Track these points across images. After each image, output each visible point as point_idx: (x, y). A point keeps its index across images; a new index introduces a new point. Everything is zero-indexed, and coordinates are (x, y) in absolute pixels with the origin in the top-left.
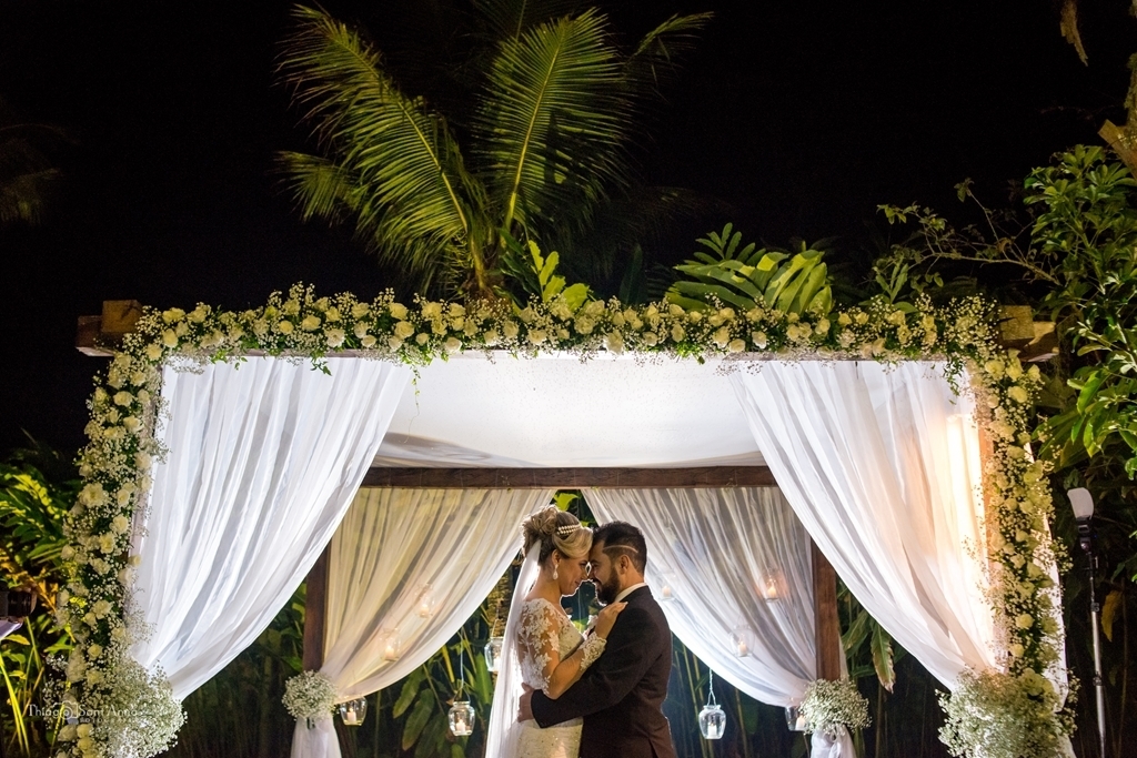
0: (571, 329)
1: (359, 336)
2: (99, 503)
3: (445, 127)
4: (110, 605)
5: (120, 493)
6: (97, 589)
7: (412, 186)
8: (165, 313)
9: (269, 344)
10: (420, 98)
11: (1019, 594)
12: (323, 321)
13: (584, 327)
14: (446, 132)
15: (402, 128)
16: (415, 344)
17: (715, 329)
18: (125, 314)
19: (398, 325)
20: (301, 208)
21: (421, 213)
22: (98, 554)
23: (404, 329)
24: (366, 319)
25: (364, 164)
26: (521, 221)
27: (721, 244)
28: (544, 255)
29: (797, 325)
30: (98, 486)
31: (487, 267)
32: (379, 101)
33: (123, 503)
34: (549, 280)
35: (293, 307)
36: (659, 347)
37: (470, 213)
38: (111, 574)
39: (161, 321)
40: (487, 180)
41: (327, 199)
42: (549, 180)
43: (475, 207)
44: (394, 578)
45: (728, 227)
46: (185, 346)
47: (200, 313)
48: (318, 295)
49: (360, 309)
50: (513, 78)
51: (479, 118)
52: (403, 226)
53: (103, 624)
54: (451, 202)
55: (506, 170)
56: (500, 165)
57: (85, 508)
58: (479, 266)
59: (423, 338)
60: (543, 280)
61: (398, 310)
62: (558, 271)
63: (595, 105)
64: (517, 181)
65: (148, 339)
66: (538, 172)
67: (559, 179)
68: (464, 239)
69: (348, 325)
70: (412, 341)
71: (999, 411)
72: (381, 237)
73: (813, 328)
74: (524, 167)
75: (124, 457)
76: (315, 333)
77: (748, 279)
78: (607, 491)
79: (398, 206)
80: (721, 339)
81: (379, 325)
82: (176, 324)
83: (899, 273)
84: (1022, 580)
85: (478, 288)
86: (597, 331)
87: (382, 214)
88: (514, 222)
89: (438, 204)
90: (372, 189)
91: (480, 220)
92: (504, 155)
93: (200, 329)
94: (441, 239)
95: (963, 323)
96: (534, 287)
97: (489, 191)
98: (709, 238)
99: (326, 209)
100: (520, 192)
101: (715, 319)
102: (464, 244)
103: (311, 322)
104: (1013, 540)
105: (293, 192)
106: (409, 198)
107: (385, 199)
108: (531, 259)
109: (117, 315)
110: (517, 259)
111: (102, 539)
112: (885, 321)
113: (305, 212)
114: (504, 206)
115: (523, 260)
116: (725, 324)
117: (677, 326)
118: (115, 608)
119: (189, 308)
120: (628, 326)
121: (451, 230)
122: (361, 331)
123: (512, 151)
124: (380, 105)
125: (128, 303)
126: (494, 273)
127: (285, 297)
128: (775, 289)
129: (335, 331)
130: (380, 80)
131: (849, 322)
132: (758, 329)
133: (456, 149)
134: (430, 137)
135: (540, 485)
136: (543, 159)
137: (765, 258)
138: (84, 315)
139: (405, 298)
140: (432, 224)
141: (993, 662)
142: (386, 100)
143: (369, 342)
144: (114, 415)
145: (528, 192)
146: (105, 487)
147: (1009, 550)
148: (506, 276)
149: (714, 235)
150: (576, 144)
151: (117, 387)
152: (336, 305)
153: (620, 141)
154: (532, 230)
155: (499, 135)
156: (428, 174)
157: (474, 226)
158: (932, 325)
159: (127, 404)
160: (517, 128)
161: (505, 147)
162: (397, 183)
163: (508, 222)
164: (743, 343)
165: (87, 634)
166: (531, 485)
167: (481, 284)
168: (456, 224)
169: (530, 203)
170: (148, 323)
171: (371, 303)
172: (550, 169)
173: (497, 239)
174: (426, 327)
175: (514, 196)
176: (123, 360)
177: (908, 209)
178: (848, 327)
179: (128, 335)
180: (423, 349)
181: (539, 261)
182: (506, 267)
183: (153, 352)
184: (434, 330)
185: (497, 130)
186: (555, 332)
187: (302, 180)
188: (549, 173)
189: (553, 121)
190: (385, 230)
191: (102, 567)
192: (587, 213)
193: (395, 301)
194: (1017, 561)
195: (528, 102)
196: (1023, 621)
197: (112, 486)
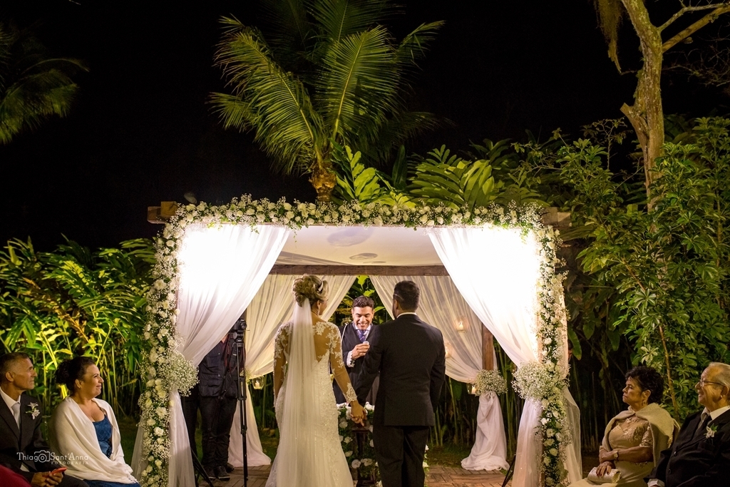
0: (360, 215)
1: (271, 217)
2: (162, 288)
3: (302, 87)
4: (167, 330)
5: (171, 284)
6: (162, 324)
7: (284, 116)
8: (187, 206)
9: (232, 221)
10: (289, 72)
11: (546, 329)
12: (256, 211)
13: (366, 214)
14: (303, 91)
15: (280, 87)
16: (295, 221)
17: (421, 216)
18: (171, 208)
19: (288, 213)
20: (223, 122)
21: (290, 129)
22: (162, 309)
23: (290, 215)
24: (274, 210)
25: (260, 104)
26: (341, 133)
27: (440, 154)
28: (353, 153)
29: (456, 214)
30: (162, 281)
31: (323, 158)
32: (268, 72)
33: (172, 288)
34: (356, 165)
35: (242, 204)
36: (398, 223)
37: (315, 132)
38: (168, 318)
39: (185, 210)
40: (323, 114)
41: (238, 117)
42: (356, 113)
43: (317, 129)
44: (277, 320)
45: (444, 147)
46: (196, 221)
47: (202, 206)
48: (253, 199)
49: (271, 206)
50: (337, 61)
51: (320, 82)
52: (280, 136)
53: (165, 339)
54: (305, 124)
55: (333, 108)
56: (330, 105)
57: (156, 290)
58: (319, 158)
59: (298, 219)
60: (352, 165)
61: (287, 206)
62: (361, 161)
63: (380, 75)
64: (339, 113)
65: (181, 218)
66: (350, 109)
67: (362, 113)
68: (311, 143)
69: (266, 213)
70: (293, 220)
71: (543, 251)
72: (268, 143)
73: (463, 215)
74: (343, 106)
75: (172, 269)
76: (252, 216)
77: (453, 173)
78: (382, 277)
79: (277, 126)
80: (424, 220)
81: (279, 213)
82: (192, 211)
83: (522, 174)
84: (548, 324)
85: (318, 168)
86: (371, 216)
87: (269, 130)
88: (338, 134)
89: (298, 126)
90: (264, 117)
91: (320, 136)
92: (333, 100)
93: (203, 214)
94: (299, 143)
95: (528, 214)
96: (348, 168)
97: (325, 119)
98: (434, 152)
99: (238, 122)
100: (341, 119)
101: (422, 211)
102: (311, 145)
103: (250, 212)
104: (545, 307)
105: (219, 113)
106: (283, 122)
107: (270, 123)
108: (346, 154)
109: (168, 208)
110: (339, 154)
111: (163, 303)
112: (495, 213)
113: (226, 124)
114: (332, 127)
115: (341, 155)
116: (426, 213)
117: (405, 214)
118: (169, 332)
119: (197, 204)
120: (384, 214)
121: (304, 138)
122: (272, 215)
123: (336, 98)
124: (269, 74)
125: (172, 202)
126: (327, 161)
127: (239, 200)
128: (466, 178)
129: (261, 215)
130: (269, 63)
131: (479, 213)
132: (440, 216)
133: (308, 100)
134: (295, 92)
135: (349, 274)
136: (353, 102)
137: (460, 163)
138: (151, 206)
139: (290, 201)
140: (295, 136)
141: (536, 357)
142: (272, 72)
143: (275, 220)
144: (167, 251)
145: (344, 118)
146: (165, 281)
147: (544, 311)
148: (333, 162)
149: (436, 150)
150: (370, 95)
151: (168, 238)
152: (261, 204)
153: (392, 93)
154: (347, 138)
155: (330, 90)
156: (293, 110)
157: (317, 138)
158: (515, 214)
159: (172, 246)
160: (339, 86)
161: (333, 96)
162: (276, 115)
163: (334, 134)
164: (433, 222)
165: (158, 343)
166: (344, 274)
167: (320, 167)
168: (307, 135)
169: (346, 125)
170: (180, 211)
171: (276, 203)
172: (356, 107)
173: (329, 144)
174: (299, 214)
175: (337, 121)
176: (169, 227)
177: (526, 145)
178: (479, 215)
179: (172, 217)
180: (298, 223)
181: (350, 155)
182: (333, 158)
183: (183, 224)
184: (303, 215)
185: (329, 88)
186: (354, 217)
187: (224, 107)
188: (356, 110)
189: (358, 82)
190: (271, 138)
191: (164, 315)
192: (375, 130)
193: (286, 202)
194: (547, 316)
195: (345, 73)
196: (548, 341)
197: (167, 281)
